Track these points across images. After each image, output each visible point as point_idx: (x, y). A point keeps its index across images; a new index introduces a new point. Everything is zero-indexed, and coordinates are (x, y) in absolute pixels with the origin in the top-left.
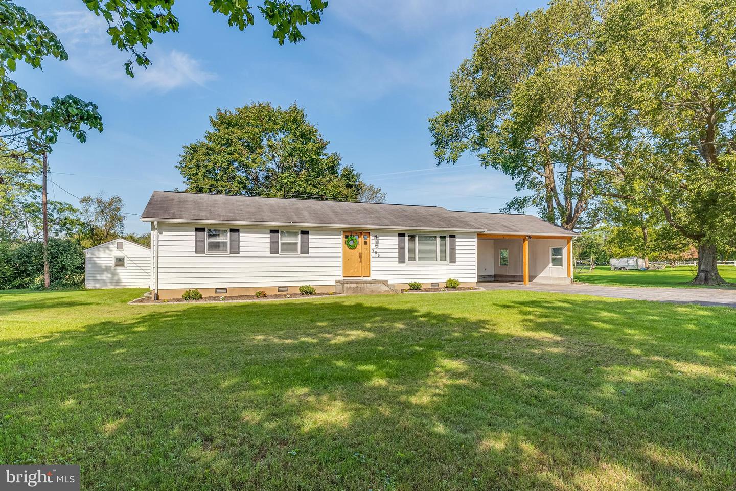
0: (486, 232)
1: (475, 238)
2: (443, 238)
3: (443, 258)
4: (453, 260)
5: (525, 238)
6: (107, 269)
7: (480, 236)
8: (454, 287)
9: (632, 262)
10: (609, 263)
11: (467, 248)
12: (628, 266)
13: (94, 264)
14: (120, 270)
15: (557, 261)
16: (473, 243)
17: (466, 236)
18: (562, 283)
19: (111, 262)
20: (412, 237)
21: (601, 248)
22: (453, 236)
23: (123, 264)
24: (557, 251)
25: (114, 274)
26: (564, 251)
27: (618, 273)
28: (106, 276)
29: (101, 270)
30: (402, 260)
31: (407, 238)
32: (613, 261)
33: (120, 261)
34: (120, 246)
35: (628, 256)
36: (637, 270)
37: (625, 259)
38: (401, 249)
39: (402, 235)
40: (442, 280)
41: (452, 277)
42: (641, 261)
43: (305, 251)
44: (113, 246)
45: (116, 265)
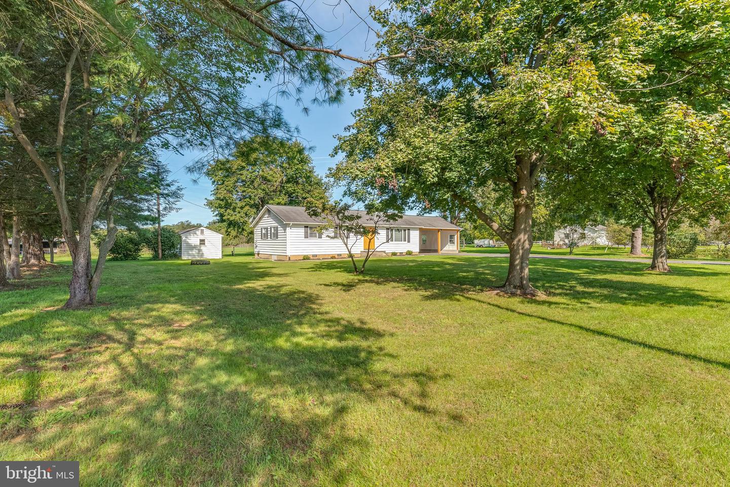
0: (423, 227)
1: (418, 231)
2: (405, 230)
3: (405, 240)
4: (409, 241)
5: (439, 230)
6: (195, 247)
7: (421, 230)
8: (410, 254)
9: (486, 242)
10: (473, 243)
11: (415, 235)
12: (484, 244)
13: (188, 244)
14: (203, 248)
15: (452, 242)
16: (417, 233)
17: (414, 230)
18: (454, 252)
19: (198, 243)
20: (392, 230)
21: (468, 232)
22: (409, 230)
23: (204, 244)
24: (452, 237)
25: (200, 250)
26: (456, 236)
27: (479, 249)
28: (195, 252)
29: (192, 247)
30: (388, 241)
31: (390, 231)
32: (476, 242)
33: (202, 242)
34: (202, 232)
35: (484, 238)
36: (489, 247)
37: (483, 240)
38: (388, 236)
39: (387, 229)
40: (405, 251)
41: (409, 250)
42: (491, 242)
43: (348, 238)
44: (198, 232)
45: (200, 244)
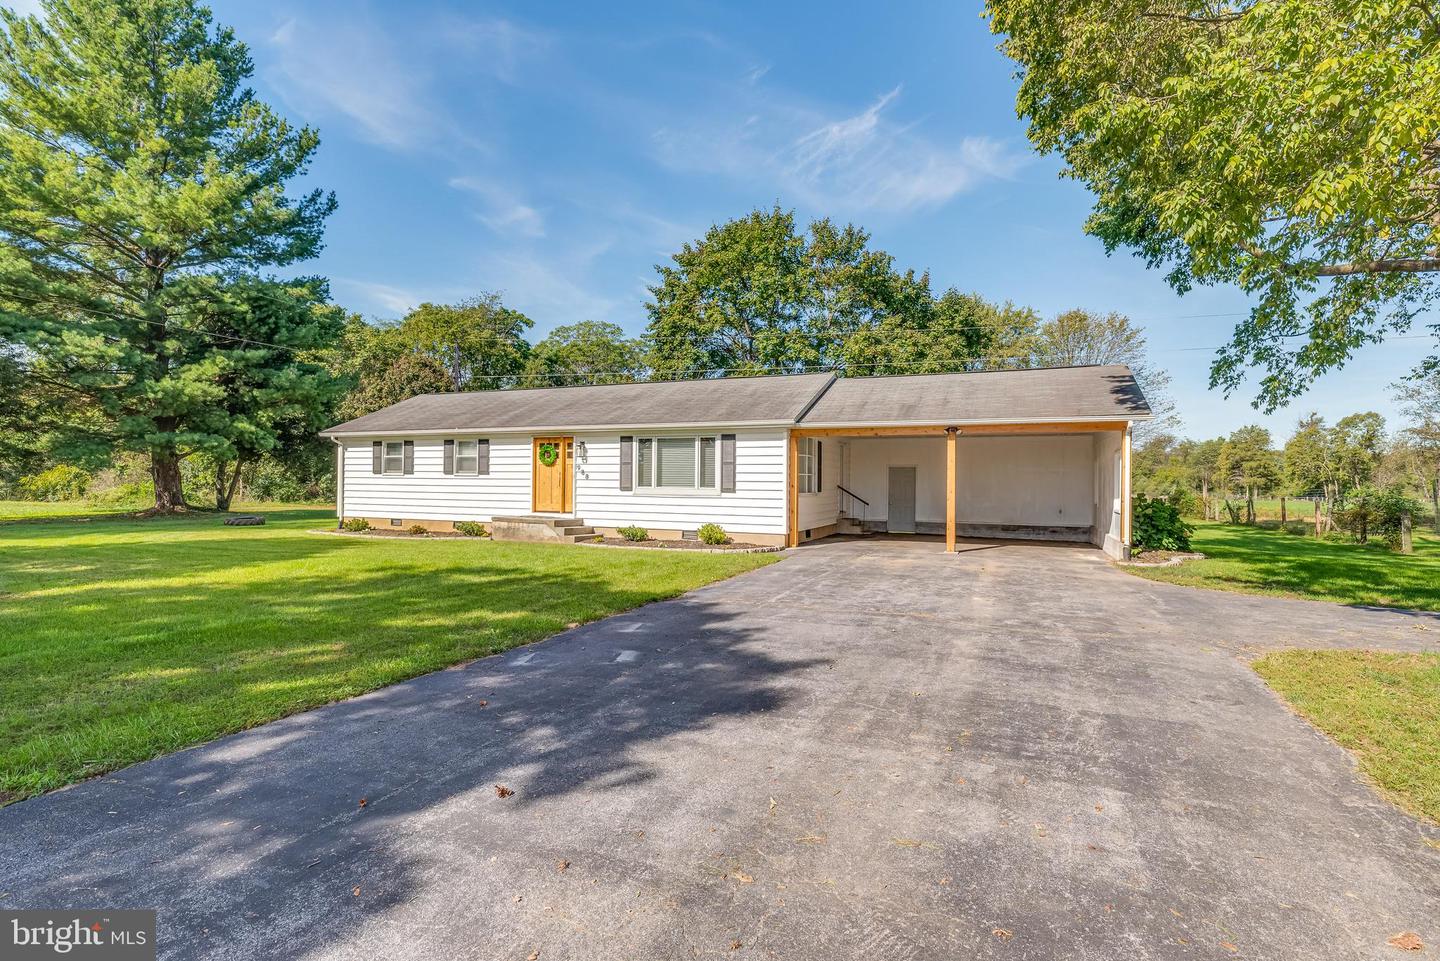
1: (781, 439)
2: (707, 441)
3: (706, 481)
4: (729, 486)
11: (764, 460)
16: (778, 449)
17: (758, 436)
20: (645, 442)
22: (729, 437)
30: (626, 486)
31: (635, 445)
38: (625, 464)
39: (626, 439)
43: (484, 470)
